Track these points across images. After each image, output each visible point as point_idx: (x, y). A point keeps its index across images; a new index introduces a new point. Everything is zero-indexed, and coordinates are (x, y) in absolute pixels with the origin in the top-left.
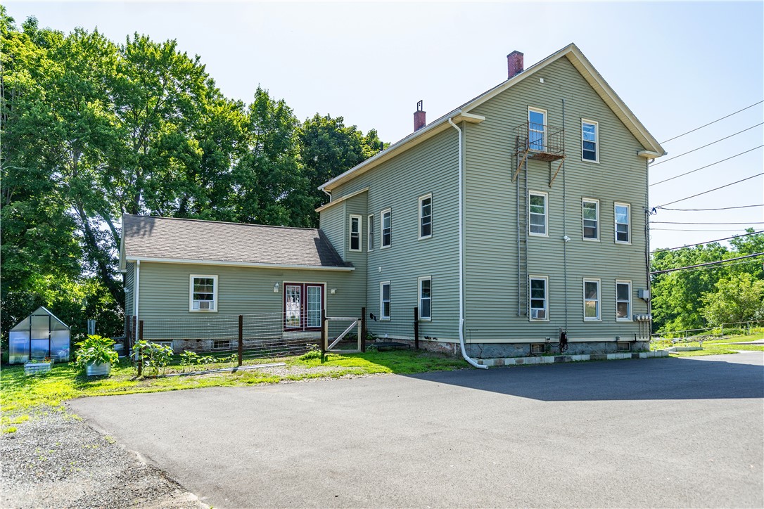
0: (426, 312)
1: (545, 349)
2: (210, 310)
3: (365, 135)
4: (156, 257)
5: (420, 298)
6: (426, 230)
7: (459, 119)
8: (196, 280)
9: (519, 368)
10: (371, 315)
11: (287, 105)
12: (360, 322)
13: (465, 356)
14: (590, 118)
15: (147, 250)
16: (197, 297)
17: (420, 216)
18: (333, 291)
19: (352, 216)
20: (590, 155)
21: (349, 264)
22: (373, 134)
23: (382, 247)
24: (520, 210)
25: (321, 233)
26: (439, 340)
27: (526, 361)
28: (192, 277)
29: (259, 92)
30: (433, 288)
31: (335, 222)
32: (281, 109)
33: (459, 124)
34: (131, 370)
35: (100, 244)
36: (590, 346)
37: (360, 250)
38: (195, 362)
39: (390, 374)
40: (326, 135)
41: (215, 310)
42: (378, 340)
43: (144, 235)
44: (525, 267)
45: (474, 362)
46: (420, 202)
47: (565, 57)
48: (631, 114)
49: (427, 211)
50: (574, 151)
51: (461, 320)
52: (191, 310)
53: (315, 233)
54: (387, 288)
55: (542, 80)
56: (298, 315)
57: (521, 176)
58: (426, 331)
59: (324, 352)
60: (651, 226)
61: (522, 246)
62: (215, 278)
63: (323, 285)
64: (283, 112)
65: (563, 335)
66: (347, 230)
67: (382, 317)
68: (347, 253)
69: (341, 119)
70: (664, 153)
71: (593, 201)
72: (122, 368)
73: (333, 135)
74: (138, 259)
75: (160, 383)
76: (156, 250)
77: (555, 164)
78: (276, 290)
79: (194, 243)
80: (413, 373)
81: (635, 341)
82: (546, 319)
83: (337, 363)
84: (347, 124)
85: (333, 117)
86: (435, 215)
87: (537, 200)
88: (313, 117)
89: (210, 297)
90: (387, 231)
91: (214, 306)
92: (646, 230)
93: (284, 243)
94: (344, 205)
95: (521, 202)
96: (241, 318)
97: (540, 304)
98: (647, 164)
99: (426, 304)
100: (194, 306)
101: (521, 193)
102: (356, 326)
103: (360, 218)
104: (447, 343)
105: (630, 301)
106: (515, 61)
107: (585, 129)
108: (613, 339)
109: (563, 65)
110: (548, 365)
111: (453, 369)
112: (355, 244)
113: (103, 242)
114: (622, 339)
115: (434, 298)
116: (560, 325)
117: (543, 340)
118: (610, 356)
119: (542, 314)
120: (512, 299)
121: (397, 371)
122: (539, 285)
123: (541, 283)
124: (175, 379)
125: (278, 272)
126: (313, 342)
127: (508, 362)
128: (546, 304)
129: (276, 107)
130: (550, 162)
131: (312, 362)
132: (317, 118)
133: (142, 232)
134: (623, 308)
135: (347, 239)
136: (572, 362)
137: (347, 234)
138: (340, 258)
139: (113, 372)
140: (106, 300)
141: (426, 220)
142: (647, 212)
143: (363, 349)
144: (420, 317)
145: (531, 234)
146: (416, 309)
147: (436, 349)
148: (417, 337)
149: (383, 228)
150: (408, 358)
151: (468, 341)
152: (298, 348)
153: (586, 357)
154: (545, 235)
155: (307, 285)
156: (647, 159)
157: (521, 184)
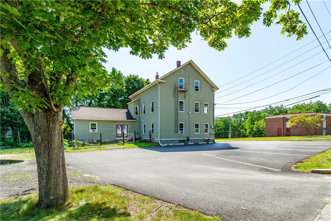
0: (153, 132)
1: (183, 141)
2: (95, 132)
3: (146, 80)
4: (79, 118)
5: (151, 128)
6: (152, 110)
7: (158, 82)
8: (91, 124)
9: (174, 146)
10: (137, 133)
11: (121, 72)
12: (134, 135)
13: (160, 143)
14: (197, 80)
15: (77, 116)
16: (92, 128)
17: (151, 107)
18: (130, 126)
19: (135, 106)
20: (197, 90)
21: (135, 119)
22: (148, 80)
23: (143, 114)
24: (176, 105)
25: (128, 110)
26: (155, 139)
27: (176, 144)
28: (90, 123)
29: (113, 68)
30: (154, 126)
31: (132, 107)
32: (119, 74)
33: (159, 83)
34: (72, 147)
35: (66, 113)
36: (196, 140)
37: (138, 115)
38: (89, 145)
39: (138, 148)
40: (133, 80)
41: (97, 132)
42: (142, 140)
43: (77, 110)
44: (177, 120)
45: (161, 145)
46: (151, 103)
47: (190, 63)
48: (209, 79)
49: (153, 105)
50: (192, 89)
51: (159, 134)
52: (90, 132)
53: (126, 111)
54: (144, 125)
55: (183, 70)
56: (120, 133)
57: (176, 96)
58: (153, 137)
59: (124, 143)
60: (215, 109)
61: (177, 115)
62: (97, 123)
63: (127, 125)
64: (120, 75)
65: (188, 137)
66: (134, 110)
67: (144, 133)
68: (134, 116)
69: (138, 76)
70: (218, 89)
71: (198, 102)
72: (70, 147)
73: (135, 80)
74: (75, 119)
75: (78, 150)
76: (80, 116)
77: (186, 92)
78: (114, 126)
79: (91, 114)
80: (145, 147)
81: (209, 139)
82: (184, 133)
83: (126, 145)
84: (140, 77)
85: (136, 75)
86: (154, 106)
87: (181, 103)
88: (129, 75)
89: (95, 128)
90: (144, 110)
91: (96, 131)
92: (213, 110)
93: (117, 113)
94: (133, 103)
95: (176, 103)
96: (101, 134)
97: (182, 130)
98: (214, 92)
99: (153, 130)
100: (91, 131)
101: (176, 101)
102: (133, 136)
103: (138, 106)
104: (157, 140)
105: (208, 128)
106: (179, 63)
107: (195, 83)
108: (203, 139)
109: (189, 66)
110: (182, 145)
111: (155, 146)
112: (137, 113)
113: (67, 113)
114: (205, 139)
115: (154, 128)
116: (188, 135)
117: (183, 139)
118: (200, 143)
119: (182, 132)
120: (174, 128)
121: (139, 147)
122: (181, 125)
123: (182, 124)
124: (83, 149)
125: (115, 122)
126: (121, 140)
127: (171, 144)
128: (184, 130)
129: (118, 73)
130: (185, 92)
131: (120, 145)
132: (131, 75)
133: (76, 109)
134: (206, 131)
135: (134, 112)
136: (189, 144)
137: (134, 111)
138: (132, 117)
139: (67, 148)
140: (68, 129)
141: (152, 108)
142: (214, 105)
143: (135, 142)
144: (151, 133)
145: (179, 111)
146: (150, 131)
147: (155, 142)
148: (150, 139)
149: (143, 109)
150: (146, 144)
151: (161, 139)
152: (116, 142)
153: (193, 143)
154: (184, 112)
155: (123, 125)
156: (214, 90)
157: (176, 98)
